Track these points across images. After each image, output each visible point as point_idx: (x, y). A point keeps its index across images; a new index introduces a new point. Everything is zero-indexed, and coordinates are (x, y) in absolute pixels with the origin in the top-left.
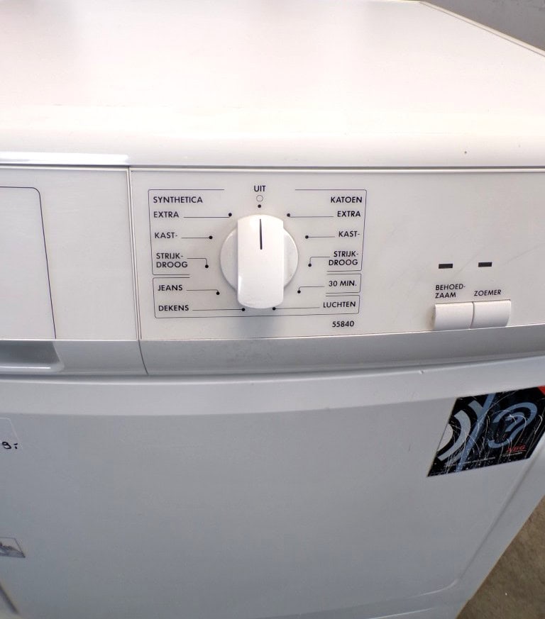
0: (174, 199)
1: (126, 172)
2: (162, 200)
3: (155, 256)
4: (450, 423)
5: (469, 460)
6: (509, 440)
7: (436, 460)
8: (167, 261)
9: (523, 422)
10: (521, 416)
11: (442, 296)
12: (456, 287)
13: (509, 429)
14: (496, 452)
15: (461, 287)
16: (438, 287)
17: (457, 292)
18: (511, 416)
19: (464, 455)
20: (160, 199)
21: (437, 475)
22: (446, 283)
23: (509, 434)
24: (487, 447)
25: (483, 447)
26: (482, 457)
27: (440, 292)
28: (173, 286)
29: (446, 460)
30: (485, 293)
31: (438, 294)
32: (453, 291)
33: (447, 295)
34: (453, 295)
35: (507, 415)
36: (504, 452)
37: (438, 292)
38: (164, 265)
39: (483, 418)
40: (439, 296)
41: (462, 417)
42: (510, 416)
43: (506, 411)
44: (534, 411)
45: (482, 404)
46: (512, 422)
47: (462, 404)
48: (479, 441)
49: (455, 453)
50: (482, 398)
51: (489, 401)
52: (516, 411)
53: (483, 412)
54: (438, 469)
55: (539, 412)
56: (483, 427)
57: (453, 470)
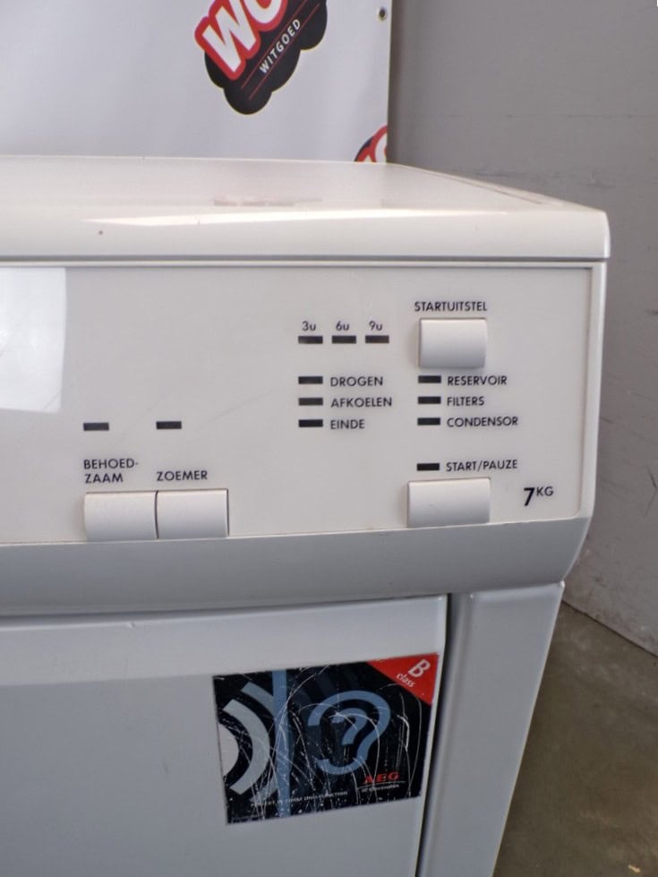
4: (221, 722)
5: (296, 796)
6: (360, 760)
7: (229, 793)
9: (369, 728)
10: (361, 716)
11: (97, 479)
12: (120, 463)
13: (348, 739)
14: (342, 782)
15: (130, 463)
16: (87, 464)
17: (125, 472)
18: (340, 716)
19: (280, 782)
21: (244, 821)
22: (102, 455)
23: (353, 750)
24: (319, 772)
25: (312, 772)
26: (320, 790)
27: (93, 472)
29: (249, 794)
30: (176, 476)
31: (89, 475)
32: (118, 471)
33: (106, 478)
34: (118, 478)
35: (330, 712)
36: (361, 783)
37: (89, 471)
39: (284, 716)
40: (92, 479)
41: (234, 708)
42: (338, 714)
43: (324, 705)
44: (383, 708)
45: (270, 690)
46: (347, 725)
47: (227, 688)
48: (298, 761)
49: (263, 781)
50: (264, 679)
51: (280, 685)
52: (346, 705)
53: (278, 704)
54: (239, 808)
55: (395, 709)
56: (293, 733)
57: (271, 812)
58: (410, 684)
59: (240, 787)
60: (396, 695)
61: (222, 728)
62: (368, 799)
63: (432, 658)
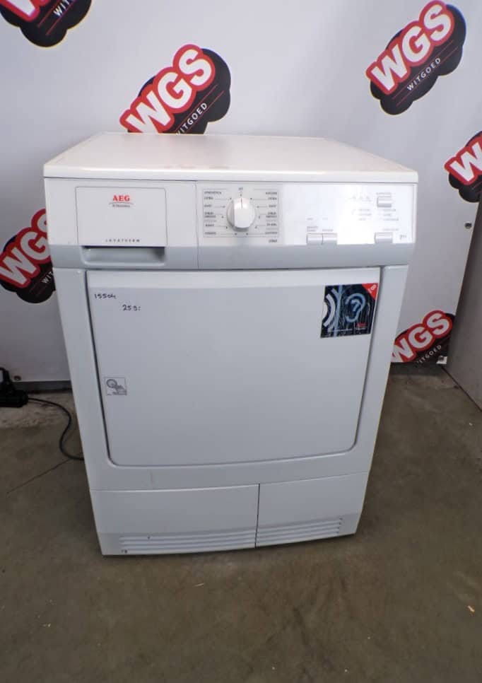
0: (211, 192)
3: (204, 214)
4: (325, 301)
5: (339, 329)
6: (357, 318)
7: (323, 326)
8: (208, 215)
9: (360, 307)
10: (358, 302)
12: (315, 227)
13: (354, 310)
14: (351, 325)
18: (353, 302)
19: (335, 324)
20: (207, 192)
21: (325, 337)
23: (355, 314)
24: (346, 321)
25: (344, 321)
26: (346, 328)
27: (309, 229)
28: (210, 225)
29: (328, 327)
30: (326, 230)
33: (312, 230)
35: (351, 300)
36: (356, 326)
38: (207, 217)
39: (340, 300)
41: (329, 297)
43: (350, 297)
44: (364, 300)
45: (338, 291)
46: (354, 305)
47: (329, 290)
48: (341, 316)
49: (331, 323)
50: (337, 288)
51: (340, 289)
52: (355, 298)
53: (339, 295)
54: (325, 332)
55: (367, 301)
56: (341, 306)
57: (332, 335)
58: (371, 292)
59: (326, 325)
60: (368, 296)
61: (325, 303)
62: (357, 333)
63: (376, 284)
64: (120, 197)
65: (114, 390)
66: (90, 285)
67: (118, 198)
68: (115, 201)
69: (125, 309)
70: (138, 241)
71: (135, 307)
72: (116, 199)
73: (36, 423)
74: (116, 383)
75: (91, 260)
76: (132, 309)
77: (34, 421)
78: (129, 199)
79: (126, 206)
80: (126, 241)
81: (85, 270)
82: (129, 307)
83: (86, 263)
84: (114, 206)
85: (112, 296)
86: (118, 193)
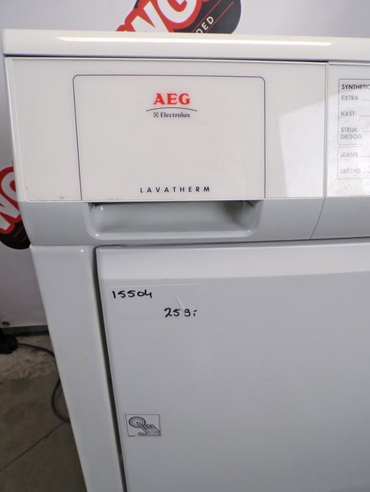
0: (355, 86)
1: (326, 65)
2: (348, 87)
3: (340, 130)
8: (348, 133)
20: (347, 86)
28: (351, 153)
38: (346, 137)
64: (169, 95)
65: (141, 430)
66: (104, 275)
67: (165, 99)
68: (159, 105)
69: (169, 314)
70: (207, 189)
71: (187, 311)
72: (162, 102)
73: (26, 374)
74: (145, 422)
75: (105, 229)
76: (182, 313)
77: (24, 372)
78: (188, 101)
79: (182, 115)
80: (182, 189)
81: (92, 248)
82: (176, 311)
83: (97, 235)
84: (156, 115)
85: (145, 293)
86: (166, 87)
